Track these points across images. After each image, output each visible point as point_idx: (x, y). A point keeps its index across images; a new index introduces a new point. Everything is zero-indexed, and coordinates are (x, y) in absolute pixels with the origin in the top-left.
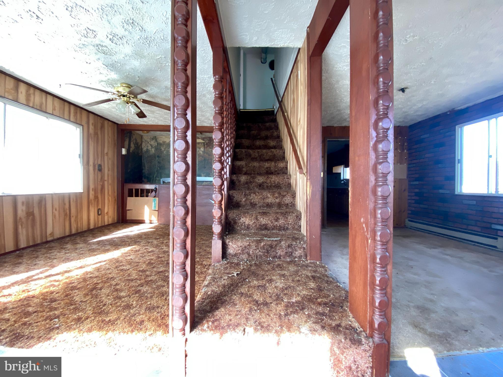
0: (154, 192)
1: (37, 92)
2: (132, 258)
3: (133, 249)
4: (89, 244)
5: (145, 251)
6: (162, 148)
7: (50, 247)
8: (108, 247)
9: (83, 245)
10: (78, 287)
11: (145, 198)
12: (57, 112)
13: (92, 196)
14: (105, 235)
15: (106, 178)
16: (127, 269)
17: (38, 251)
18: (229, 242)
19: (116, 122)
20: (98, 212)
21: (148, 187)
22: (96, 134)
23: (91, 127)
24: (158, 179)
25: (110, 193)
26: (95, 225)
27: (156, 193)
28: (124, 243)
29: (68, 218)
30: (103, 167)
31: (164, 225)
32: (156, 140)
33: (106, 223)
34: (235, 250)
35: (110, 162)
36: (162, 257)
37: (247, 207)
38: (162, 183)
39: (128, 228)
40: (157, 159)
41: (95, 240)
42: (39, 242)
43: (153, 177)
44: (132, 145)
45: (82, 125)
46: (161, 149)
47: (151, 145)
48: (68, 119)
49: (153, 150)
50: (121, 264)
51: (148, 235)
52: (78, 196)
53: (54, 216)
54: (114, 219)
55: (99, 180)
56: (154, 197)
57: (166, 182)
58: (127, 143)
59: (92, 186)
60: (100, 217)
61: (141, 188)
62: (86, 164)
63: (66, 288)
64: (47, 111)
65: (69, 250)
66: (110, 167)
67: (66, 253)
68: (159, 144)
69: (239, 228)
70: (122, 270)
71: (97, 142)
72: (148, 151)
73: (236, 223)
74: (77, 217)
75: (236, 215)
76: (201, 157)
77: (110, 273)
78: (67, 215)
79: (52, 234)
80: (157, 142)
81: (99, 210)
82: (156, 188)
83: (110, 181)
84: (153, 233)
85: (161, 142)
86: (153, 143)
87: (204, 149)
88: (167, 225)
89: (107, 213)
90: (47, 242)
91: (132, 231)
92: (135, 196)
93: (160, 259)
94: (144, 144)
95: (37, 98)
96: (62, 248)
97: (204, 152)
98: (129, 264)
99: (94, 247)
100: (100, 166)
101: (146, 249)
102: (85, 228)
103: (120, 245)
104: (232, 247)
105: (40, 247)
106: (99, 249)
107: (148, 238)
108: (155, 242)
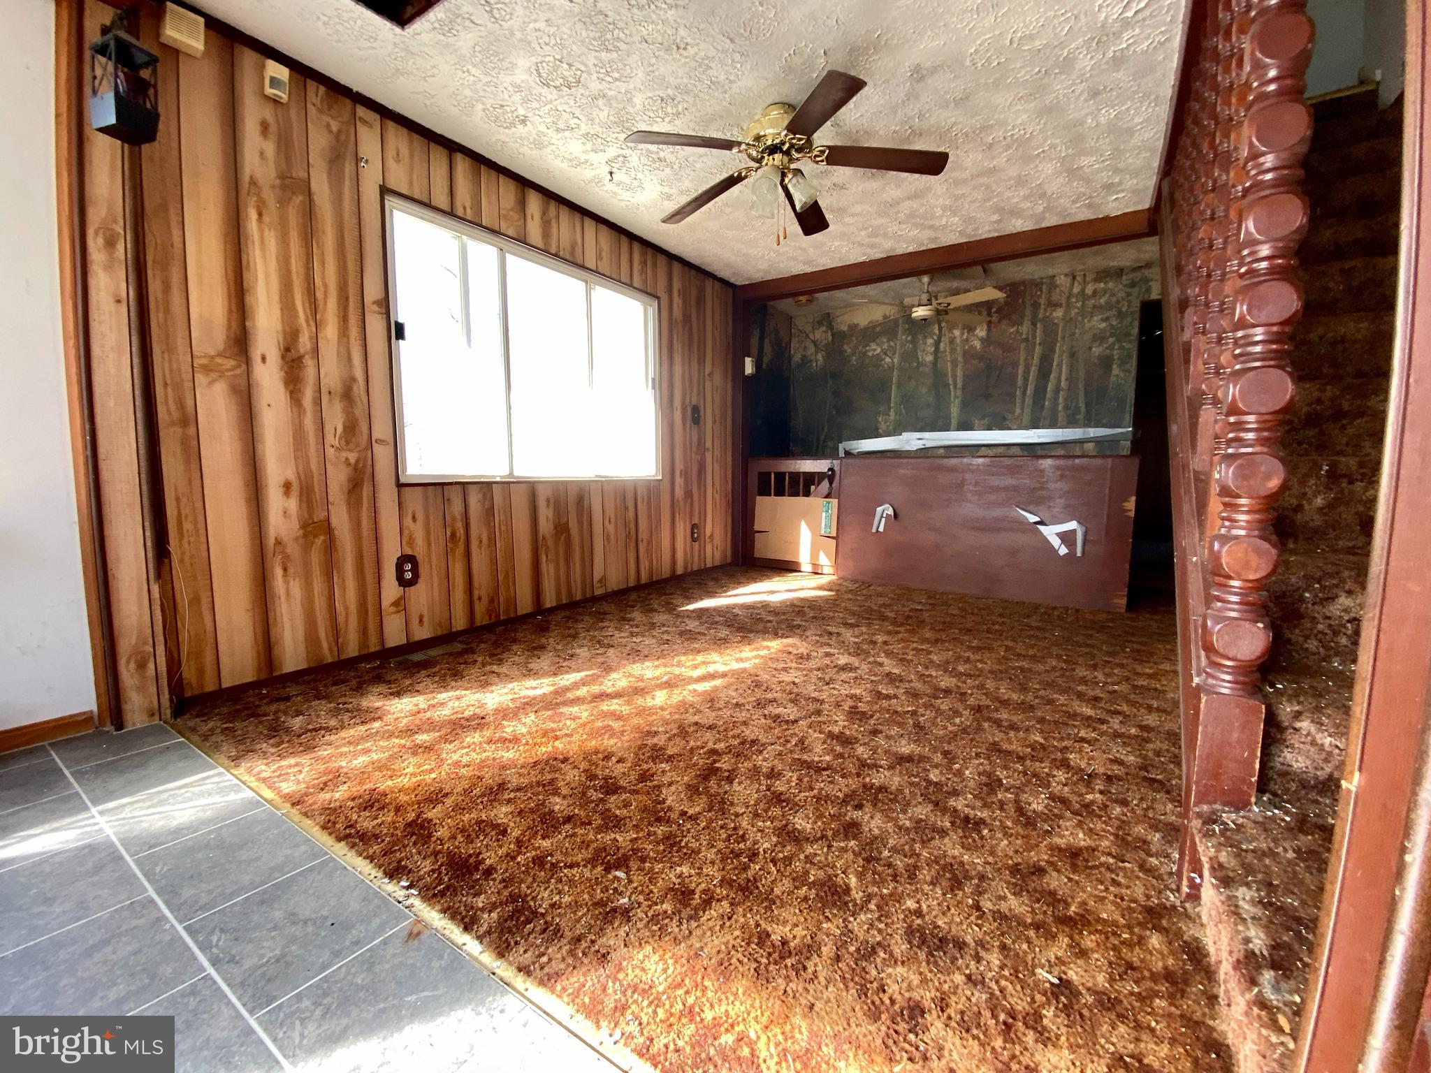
0: (826, 483)
1: (565, 213)
2: (797, 681)
3: (791, 649)
4: (678, 616)
5: (827, 661)
6: (846, 347)
7: (600, 613)
8: (724, 632)
9: (666, 617)
10: (670, 752)
11: (801, 500)
12: (604, 267)
13: (679, 492)
14: (711, 594)
15: (709, 444)
16: (792, 717)
17: (576, 621)
18: (1297, 715)
19: (732, 280)
20: (693, 533)
21: (808, 466)
22: (687, 319)
23: (677, 301)
24: (830, 444)
25: (717, 485)
26: (686, 568)
27: (831, 483)
28: (760, 626)
29: (633, 544)
30: (702, 413)
31: (855, 581)
32: (830, 327)
33: (709, 564)
34: (1326, 760)
35: (718, 398)
36: (888, 697)
37: (1338, 538)
38: (842, 454)
39: (761, 581)
40: (830, 382)
41: (691, 607)
42: (579, 597)
43: (818, 439)
44: (768, 349)
45: (658, 298)
46: (842, 352)
47: (814, 342)
48: (628, 281)
49: (820, 357)
50: (769, 696)
51: (820, 609)
52: (652, 488)
53: (607, 537)
54: (724, 552)
55: (694, 449)
56: (826, 497)
57: (855, 452)
58: (754, 342)
59: (679, 466)
60: (696, 545)
61: (792, 470)
62: (666, 404)
63: (640, 748)
64: (587, 265)
65: (637, 626)
66: (717, 412)
67: (632, 635)
68: (839, 337)
69: (1312, 645)
70: (776, 718)
71: (690, 346)
72: (805, 361)
73: (1300, 616)
74: (649, 543)
75: (1307, 577)
76: (975, 362)
77: (745, 723)
78: (632, 538)
79: (603, 580)
80: (832, 329)
81: (694, 526)
82: (830, 469)
83: (717, 452)
84: (833, 604)
85: (845, 328)
86: (821, 335)
87: (989, 330)
88: (863, 583)
89: (711, 536)
90: (595, 599)
91: (773, 592)
92: (776, 495)
93: (885, 703)
94: (794, 344)
95: (565, 229)
96: (624, 619)
97: (986, 341)
98: (792, 701)
99: (692, 625)
100: (695, 409)
101: (827, 655)
102: (666, 572)
103: (751, 631)
104: (1313, 743)
105: (580, 610)
106: (704, 634)
107: (823, 618)
108: (849, 636)
